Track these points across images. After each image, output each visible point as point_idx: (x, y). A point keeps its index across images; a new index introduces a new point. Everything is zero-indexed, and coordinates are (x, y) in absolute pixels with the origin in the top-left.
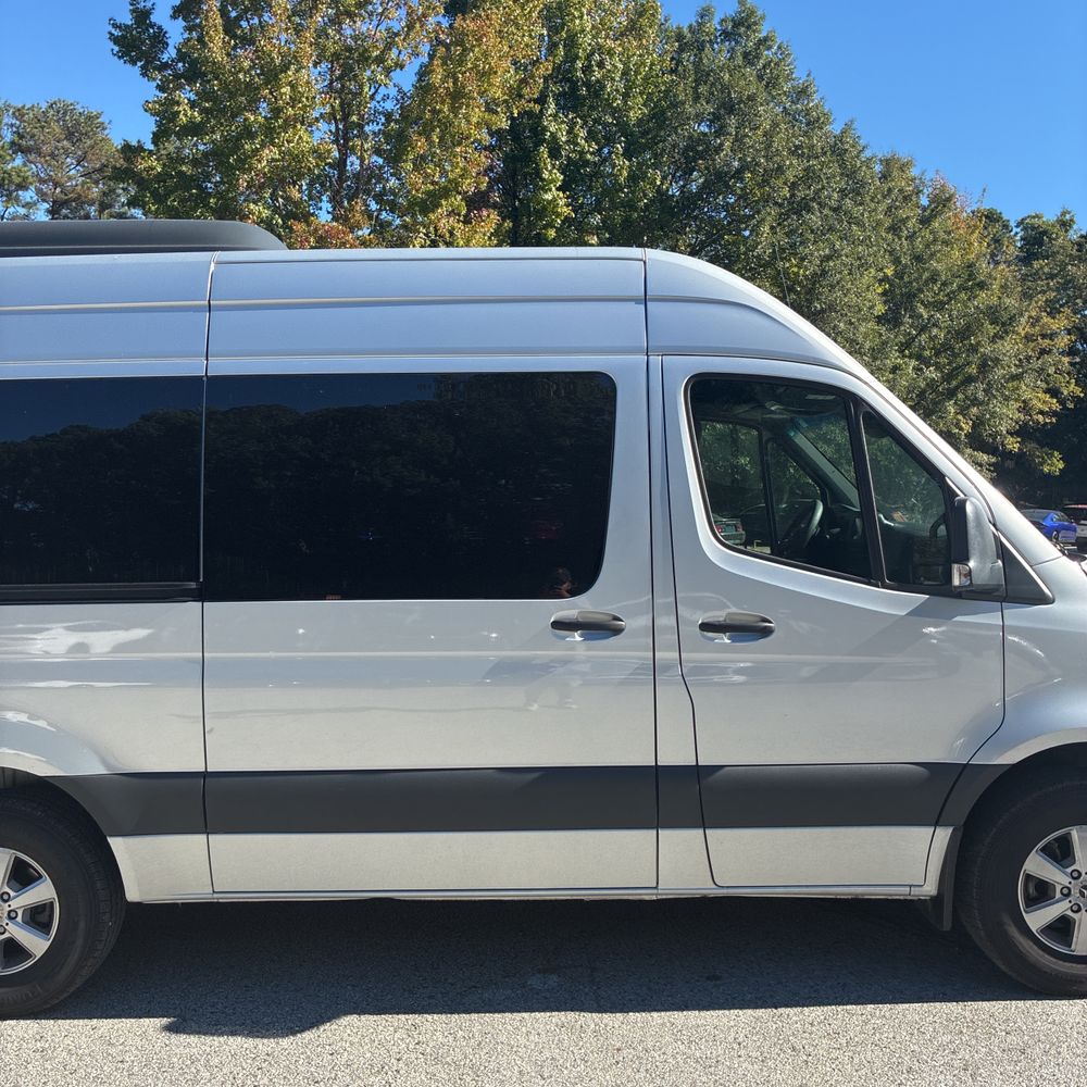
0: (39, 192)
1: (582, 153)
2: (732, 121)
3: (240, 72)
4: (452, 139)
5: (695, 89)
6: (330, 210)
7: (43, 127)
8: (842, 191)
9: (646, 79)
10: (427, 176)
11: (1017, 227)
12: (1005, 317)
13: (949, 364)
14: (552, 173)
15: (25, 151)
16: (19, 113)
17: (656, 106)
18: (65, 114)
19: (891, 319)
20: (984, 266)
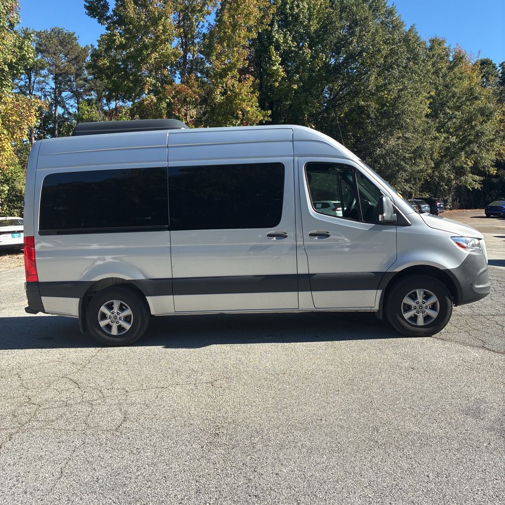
0: (49, 70)
1: (290, 47)
2: (357, 29)
3: (141, 21)
4: (232, 44)
5: (340, 15)
6: (180, 77)
7: (50, 41)
8: (408, 58)
9: (318, 11)
10: (222, 61)
11: (500, 66)
12: (487, 112)
13: (463, 134)
14: (276, 57)
15: (42, 52)
16: (39, 35)
17: (323, 23)
18: (59, 33)
19: (433, 115)
20: (478, 89)
